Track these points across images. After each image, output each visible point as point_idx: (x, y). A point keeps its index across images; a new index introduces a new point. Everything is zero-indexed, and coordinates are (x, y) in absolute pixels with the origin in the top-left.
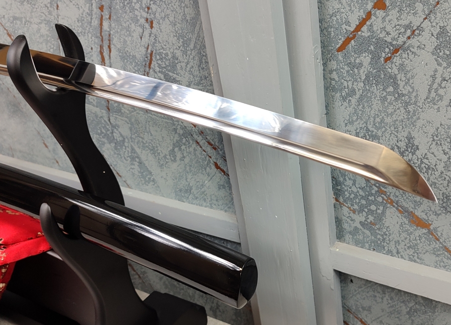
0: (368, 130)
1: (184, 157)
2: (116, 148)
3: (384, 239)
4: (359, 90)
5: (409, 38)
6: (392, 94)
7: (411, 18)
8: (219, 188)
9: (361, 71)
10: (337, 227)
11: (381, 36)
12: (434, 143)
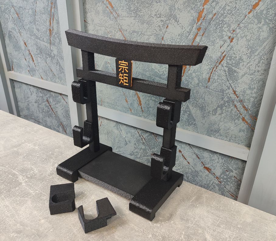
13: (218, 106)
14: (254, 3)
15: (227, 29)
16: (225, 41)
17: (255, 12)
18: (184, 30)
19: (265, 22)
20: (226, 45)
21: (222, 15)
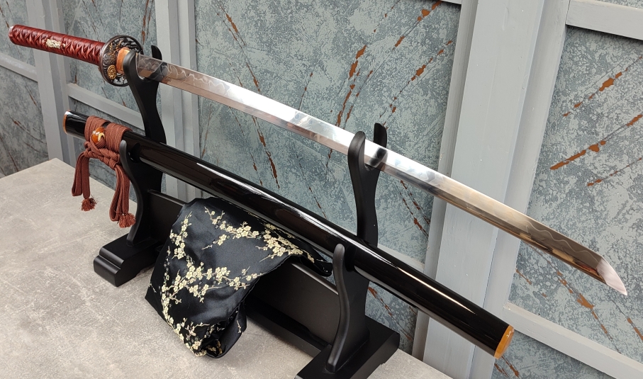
0: (560, 228)
1: (387, 208)
2: (325, 186)
3: (550, 309)
4: (561, 198)
5: (611, 175)
6: (588, 208)
7: (617, 163)
8: (412, 239)
9: (567, 187)
10: (512, 291)
11: (589, 168)
12: (612, 250)
13: (381, 196)
14: (417, 69)
15: (386, 94)
16: (385, 110)
17: (420, 79)
18: (333, 83)
19: (432, 94)
20: (387, 114)
21: (380, 74)
